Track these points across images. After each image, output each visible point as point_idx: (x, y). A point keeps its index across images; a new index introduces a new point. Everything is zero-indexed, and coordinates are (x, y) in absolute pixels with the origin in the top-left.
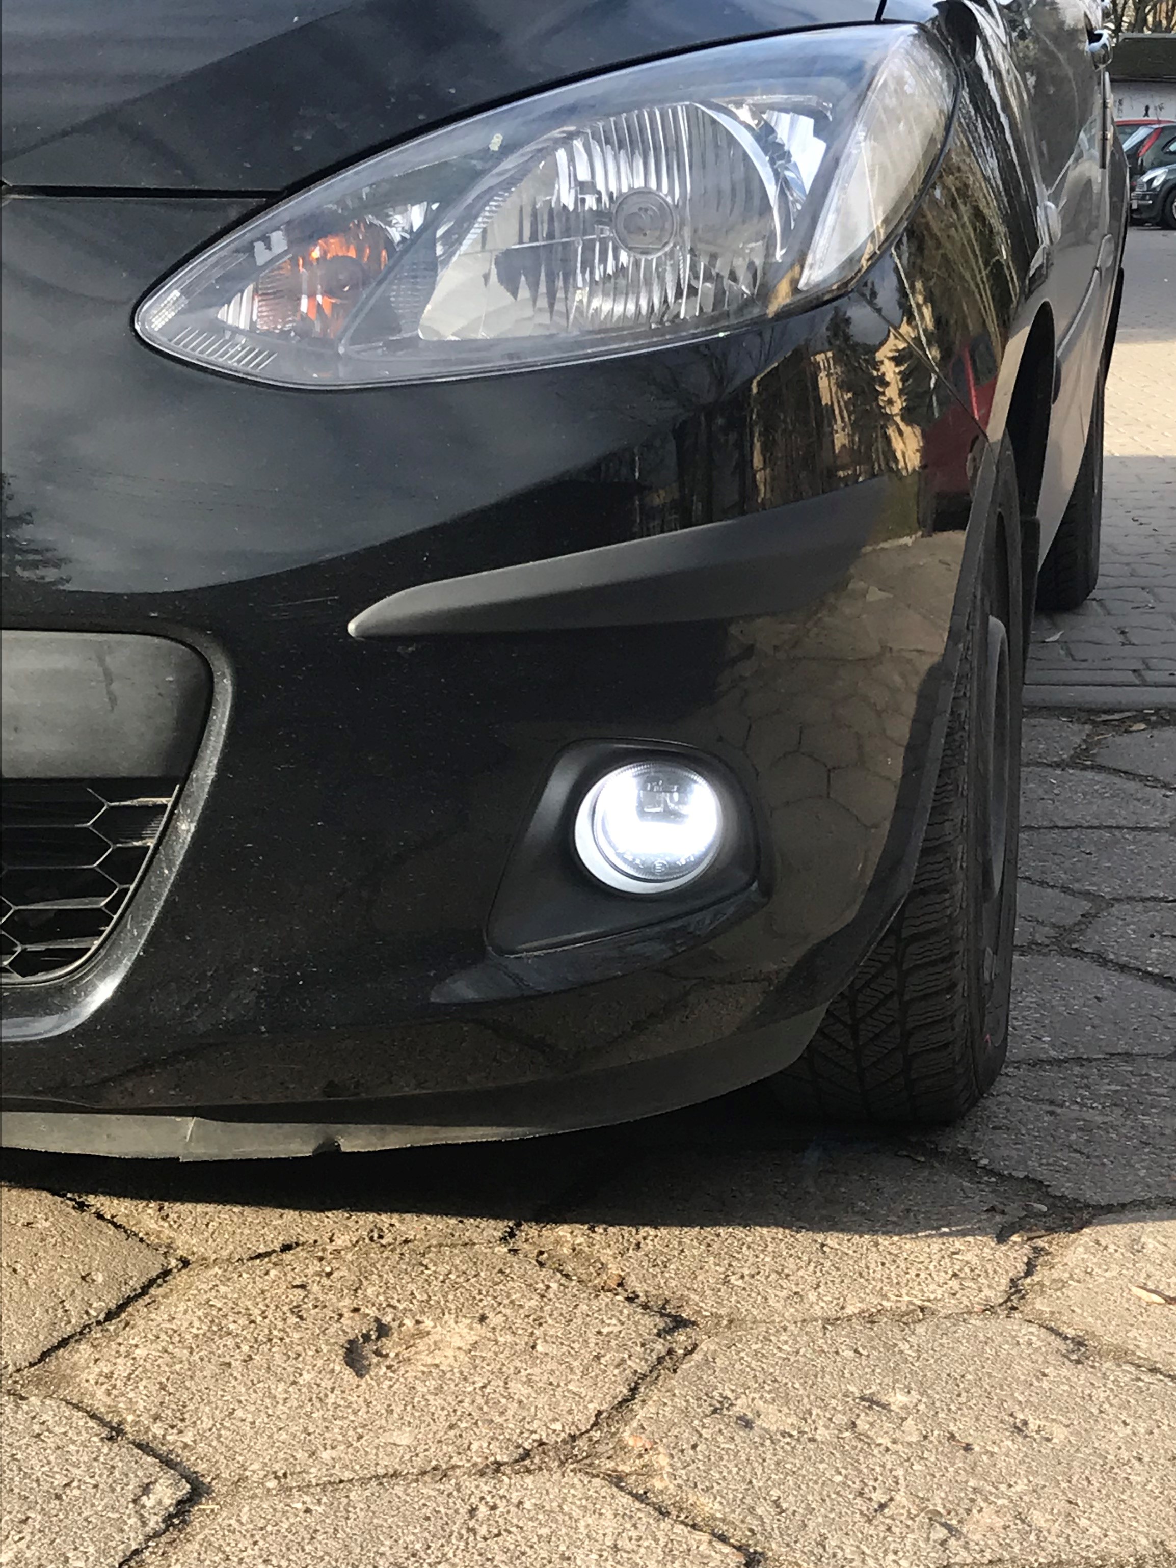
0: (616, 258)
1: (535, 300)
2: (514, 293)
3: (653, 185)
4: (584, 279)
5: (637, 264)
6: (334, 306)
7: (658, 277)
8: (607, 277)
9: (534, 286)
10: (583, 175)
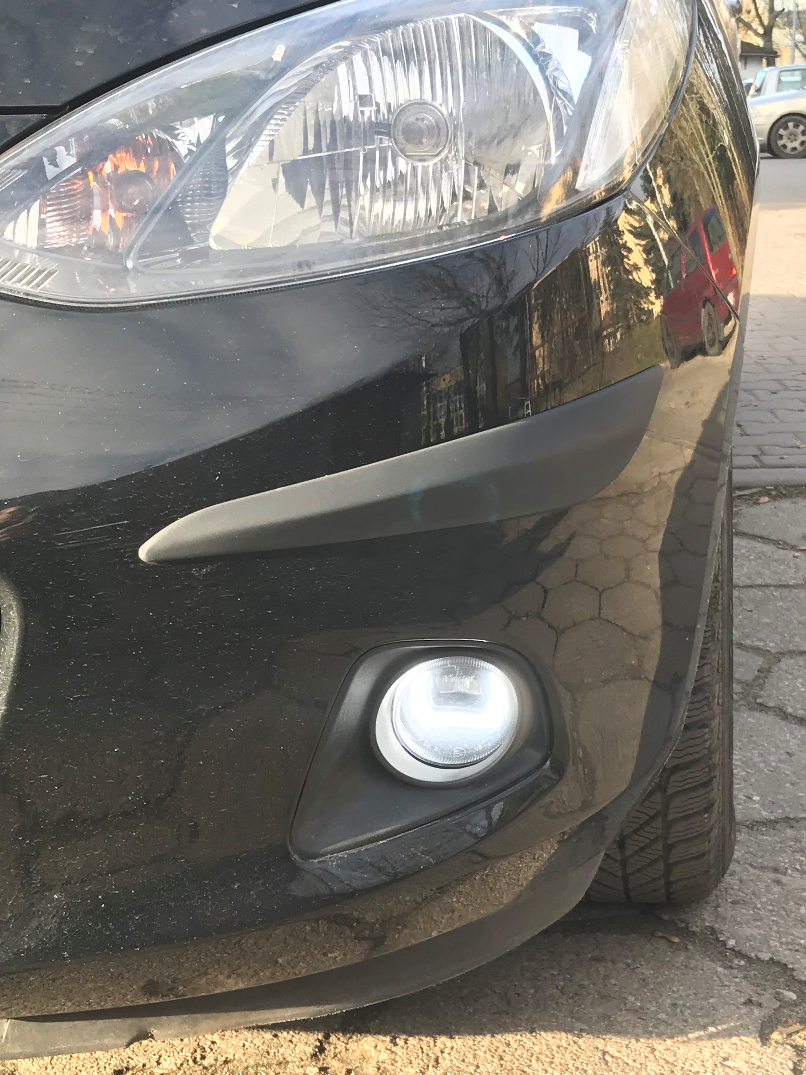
0: (395, 164)
1: (320, 206)
2: (301, 200)
3: (428, 96)
4: (365, 186)
5: (414, 169)
6: (126, 218)
7: (435, 182)
8: (386, 185)
9: (319, 193)
10: (363, 90)
